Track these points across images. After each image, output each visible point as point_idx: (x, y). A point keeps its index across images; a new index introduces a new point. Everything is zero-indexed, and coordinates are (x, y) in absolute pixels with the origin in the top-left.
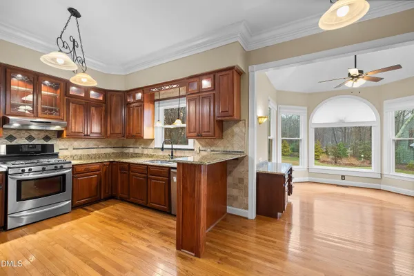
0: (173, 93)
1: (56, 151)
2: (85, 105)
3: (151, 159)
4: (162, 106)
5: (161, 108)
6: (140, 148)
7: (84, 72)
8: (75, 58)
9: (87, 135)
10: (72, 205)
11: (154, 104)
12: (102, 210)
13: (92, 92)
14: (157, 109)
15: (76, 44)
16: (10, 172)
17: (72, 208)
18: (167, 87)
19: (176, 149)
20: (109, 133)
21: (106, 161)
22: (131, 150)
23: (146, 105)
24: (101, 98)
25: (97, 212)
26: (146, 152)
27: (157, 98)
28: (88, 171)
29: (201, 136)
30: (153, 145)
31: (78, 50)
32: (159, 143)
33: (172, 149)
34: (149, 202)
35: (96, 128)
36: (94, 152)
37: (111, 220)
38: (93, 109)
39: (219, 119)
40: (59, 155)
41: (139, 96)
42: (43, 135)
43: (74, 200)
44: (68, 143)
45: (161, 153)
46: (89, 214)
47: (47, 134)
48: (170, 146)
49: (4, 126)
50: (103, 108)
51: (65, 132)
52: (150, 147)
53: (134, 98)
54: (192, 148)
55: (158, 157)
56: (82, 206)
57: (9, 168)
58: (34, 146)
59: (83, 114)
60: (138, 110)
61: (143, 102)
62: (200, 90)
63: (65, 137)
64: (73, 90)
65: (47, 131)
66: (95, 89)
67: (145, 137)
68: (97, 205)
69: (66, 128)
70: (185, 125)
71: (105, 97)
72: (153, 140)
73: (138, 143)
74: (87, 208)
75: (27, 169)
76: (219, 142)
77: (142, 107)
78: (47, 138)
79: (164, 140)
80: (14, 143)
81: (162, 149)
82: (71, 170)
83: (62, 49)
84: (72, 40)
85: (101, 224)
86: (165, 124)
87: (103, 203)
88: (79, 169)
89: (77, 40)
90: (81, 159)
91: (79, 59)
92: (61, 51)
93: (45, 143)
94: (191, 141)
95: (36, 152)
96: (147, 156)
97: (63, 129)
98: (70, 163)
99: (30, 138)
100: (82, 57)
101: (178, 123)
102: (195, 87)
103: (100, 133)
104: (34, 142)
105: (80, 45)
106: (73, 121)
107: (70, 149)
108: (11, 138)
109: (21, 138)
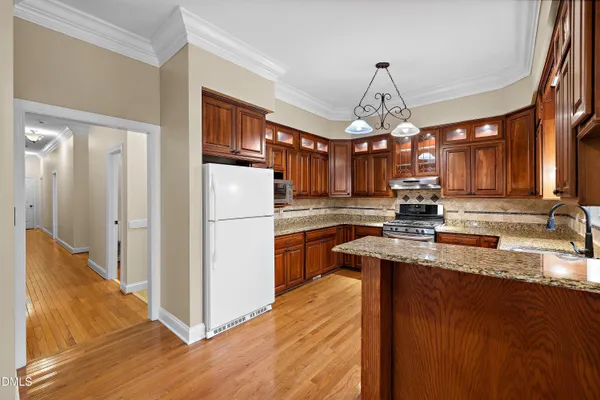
1: (440, 213)
9: (472, 194)
20: (509, 187)
24: (496, 133)
38: (480, 153)
40: (446, 218)
42: (431, 194)
44: (457, 204)
47: (434, 193)
51: (442, 190)
57: (384, 224)
58: (420, 207)
63: (442, 196)
66: (491, 121)
75: (394, 228)
78: (435, 198)
80: (407, 203)
82: (432, 237)
88: (445, 239)
93: (433, 203)
95: (419, 213)
98: (433, 229)
99: (420, 198)
103: (495, 190)
104: (423, 202)
106: (451, 175)
107: (461, 211)
108: (406, 198)
109: (413, 197)
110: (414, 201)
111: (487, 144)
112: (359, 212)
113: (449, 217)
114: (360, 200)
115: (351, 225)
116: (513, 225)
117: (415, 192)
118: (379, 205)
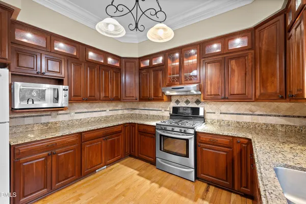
9: (226, 98)
38: (232, 62)
40: (207, 118)
42: (195, 99)
47: (197, 98)
51: (202, 95)
57: (156, 124)
58: (187, 109)
75: (163, 127)
78: (198, 102)
80: (179, 105)
93: (197, 106)
99: (187, 102)
104: (190, 105)
107: (218, 113)
108: (177, 102)
109: (182, 101)
110: (182, 104)
111: (239, 54)
113: (209, 117)
115: (135, 123)
117: (184, 97)
118: (159, 107)
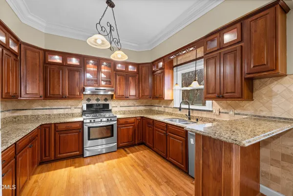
0: (190, 56)
1: (110, 108)
2: (125, 76)
3: (170, 117)
4: (180, 71)
5: (179, 73)
6: (163, 107)
7: (119, 50)
8: (112, 39)
9: (128, 98)
10: (118, 146)
11: (173, 70)
12: (134, 153)
13: (130, 67)
14: (175, 73)
15: (112, 28)
16: (85, 121)
17: (117, 148)
18: (185, 52)
19: (192, 110)
20: (141, 95)
21: (138, 116)
22: (156, 108)
23: (166, 71)
24: (136, 70)
25: (131, 154)
26: (167, 110)
27: (175, 64)
28: (126, 123)
29: (223, 97)
30: (172, 105)
31: (114, 33)
32: (177, 103)
33: (189, 109)
34: (168, 156)
35: (133, 92)
36: (132, 109)
37: (139, 165)
38: (130, 78)
39: (249, 76)
40: (112, 110)
41: (161, 64)
42: (104, 98)
43: (119, 143)
44: (117, 103)
45: (179, 112)
46: (126, 156)
47: (106, 97)
48: (187, 106)
49: (84, 93)
50: (137, 77)
51: (114, 95)
52: (170, 106)
53: (157, 67)
54: (211, 109)
55: (176, 115)
56: (123, 147)
57: (84, 119)
58: (99, 105)
59: (124, 83)
60: (160, 77)
61: (164, 69)
62: (221, 46)
63: (114, 98)
64: (119, 67)
65: (106, 95)
67: (166, 98)
68: (133, 148)
69: (115, 93)
70: (202, 87)
71: (138, 69)
72: (172, 100)
73: (161, 103)
74: (126, 149)
75: (92, 120)
76: (247, 104)
77: (163, 73)
78: (106, 100)
79: (181, 101)
80: (90, 103)
81: (180, 109)
82: (116, 122)
83: (101, 32)
84: (109, 25)
85: (132, 168)
86: (182, 87)
87: (136, 147)
88: (121, 122)
89: (113, 25)
90: (124, 114)
91: (115, 40)
92: (99, 33)
93: (105, 103)
94: (209, 102)
95: (100, 109)
96: (168, 114)
97: (113, 93)
98: (116, 117)
99: (98, 100)
100: (118, 38)
101: (195, 85)
102: (215, 44)
103: (135, 96)
104: (100, 102)
105: (115, 28)
106: (119, 87)
107: (119, 106)
108: (89, 100)
109: (93, 99)
110: (94, 102)
111: (133, 75)
112: (47, 112)
113: (114, 110)
114: (48, 102)
116: (137, 111)
117: (94, 96)
118: (68, 105)
